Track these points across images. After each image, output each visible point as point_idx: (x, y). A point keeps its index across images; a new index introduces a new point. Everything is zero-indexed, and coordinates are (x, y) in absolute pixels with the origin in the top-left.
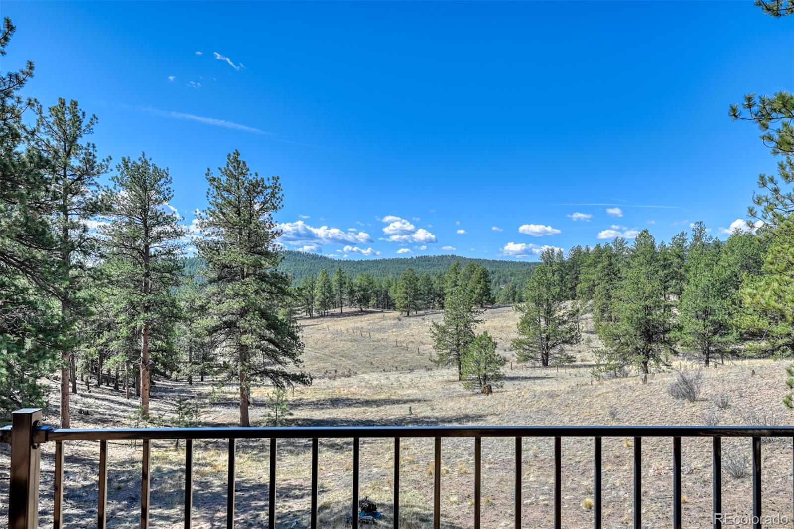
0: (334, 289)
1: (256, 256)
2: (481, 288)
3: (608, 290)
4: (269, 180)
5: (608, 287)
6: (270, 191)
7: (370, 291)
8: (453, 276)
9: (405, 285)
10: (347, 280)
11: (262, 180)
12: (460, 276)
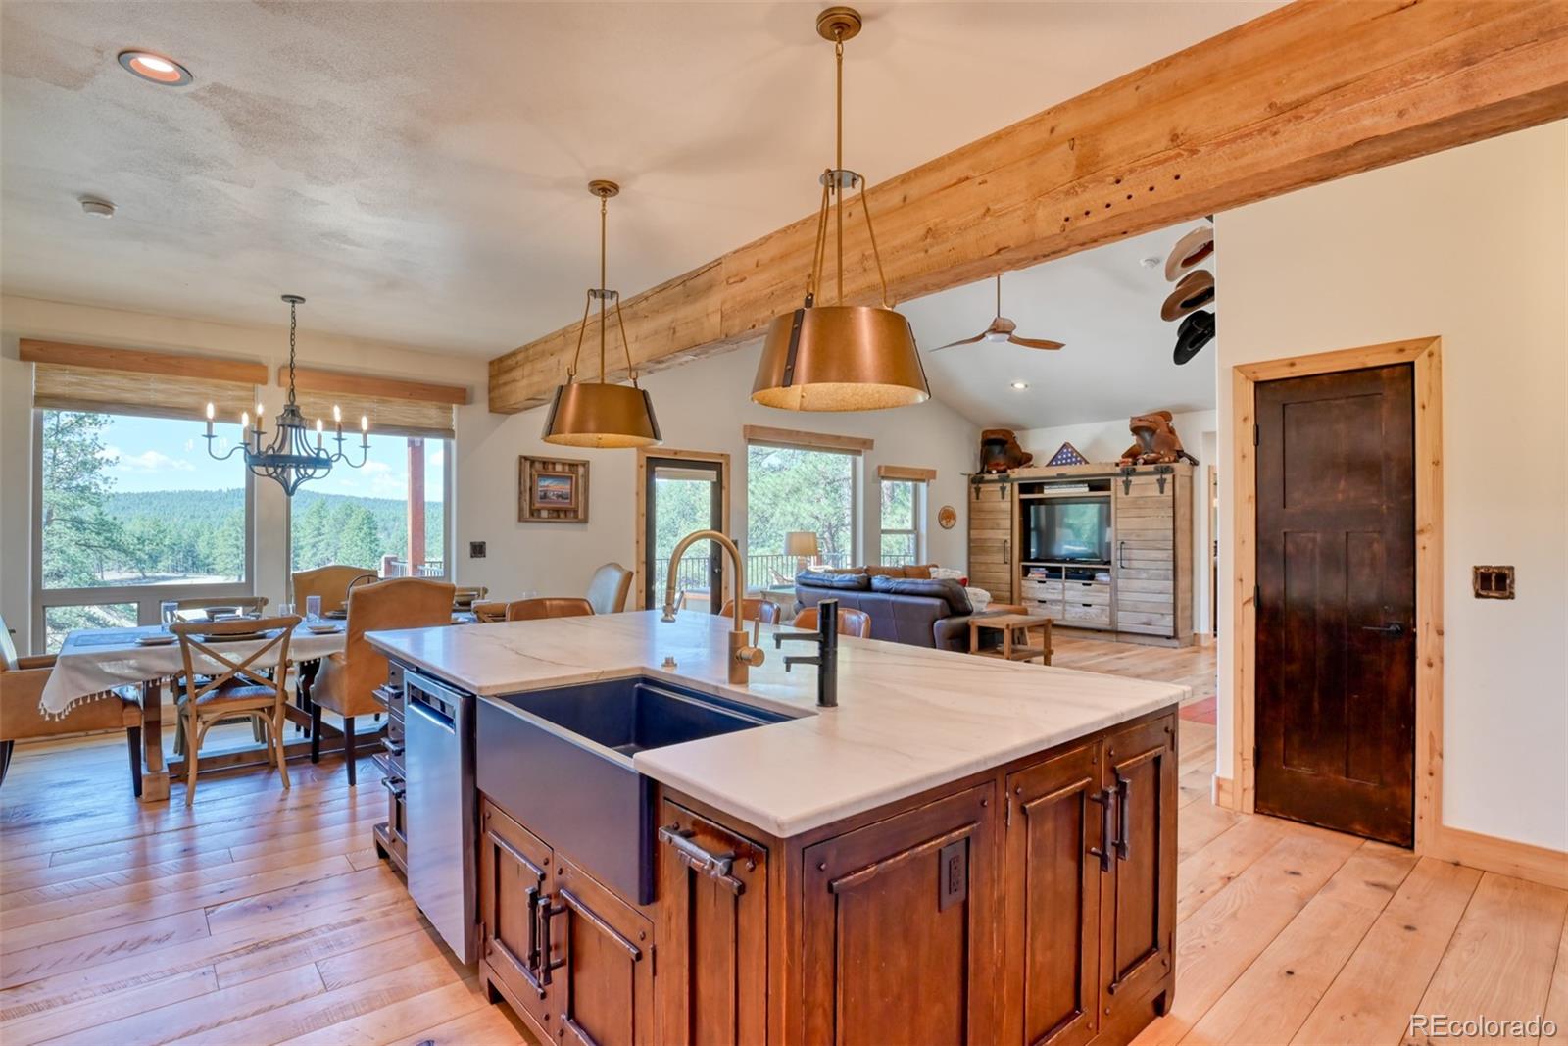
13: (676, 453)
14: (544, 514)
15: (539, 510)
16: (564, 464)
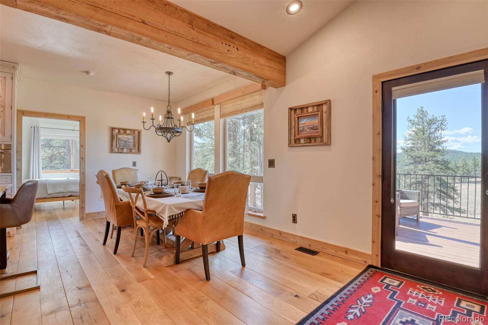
0: (470, 168)
1: (433, 152)
4: (439, 117)
11: (436, 118)
13: (418, 68)
14: (302, 141)
15: (299, 139)
16: (313, 106)
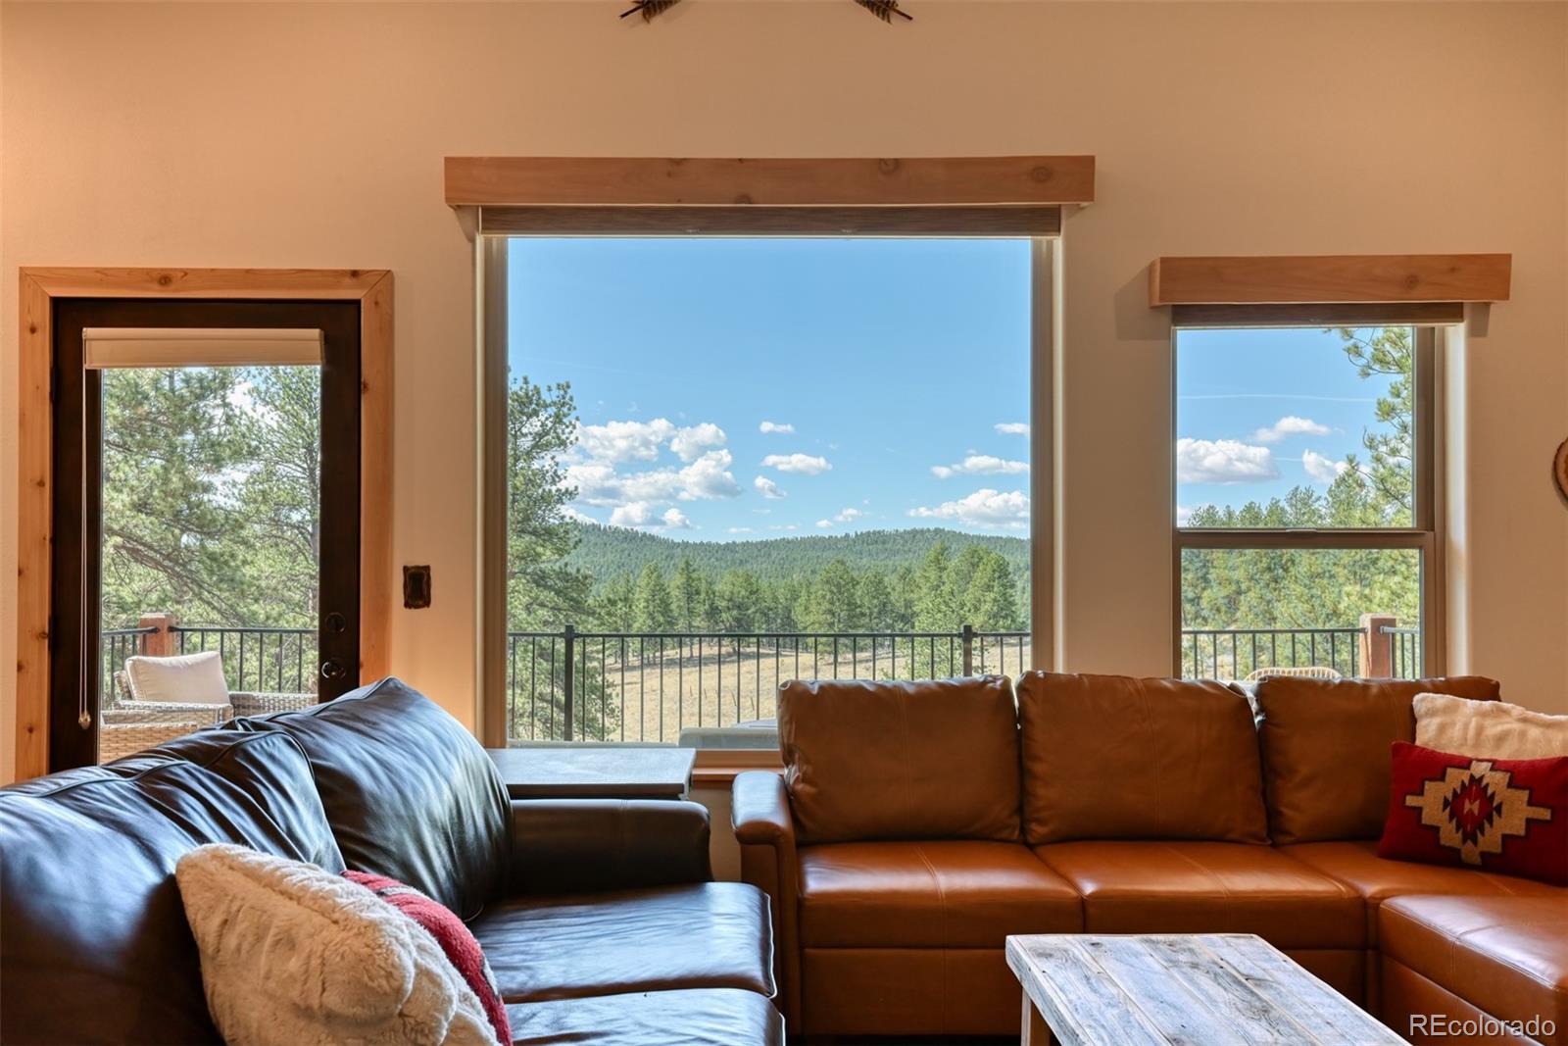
0: (673, 607)
1: (527, 538)
2: (995, 600)
3: (1269, 602)
4: (550, 389)
5: (1269, 596)
6: (552, 410)
7: (753, 609)
8: (933, 575)
9: (828, 596)
10: (703, 587)
11: (537, 390)
12: (949, 576)
